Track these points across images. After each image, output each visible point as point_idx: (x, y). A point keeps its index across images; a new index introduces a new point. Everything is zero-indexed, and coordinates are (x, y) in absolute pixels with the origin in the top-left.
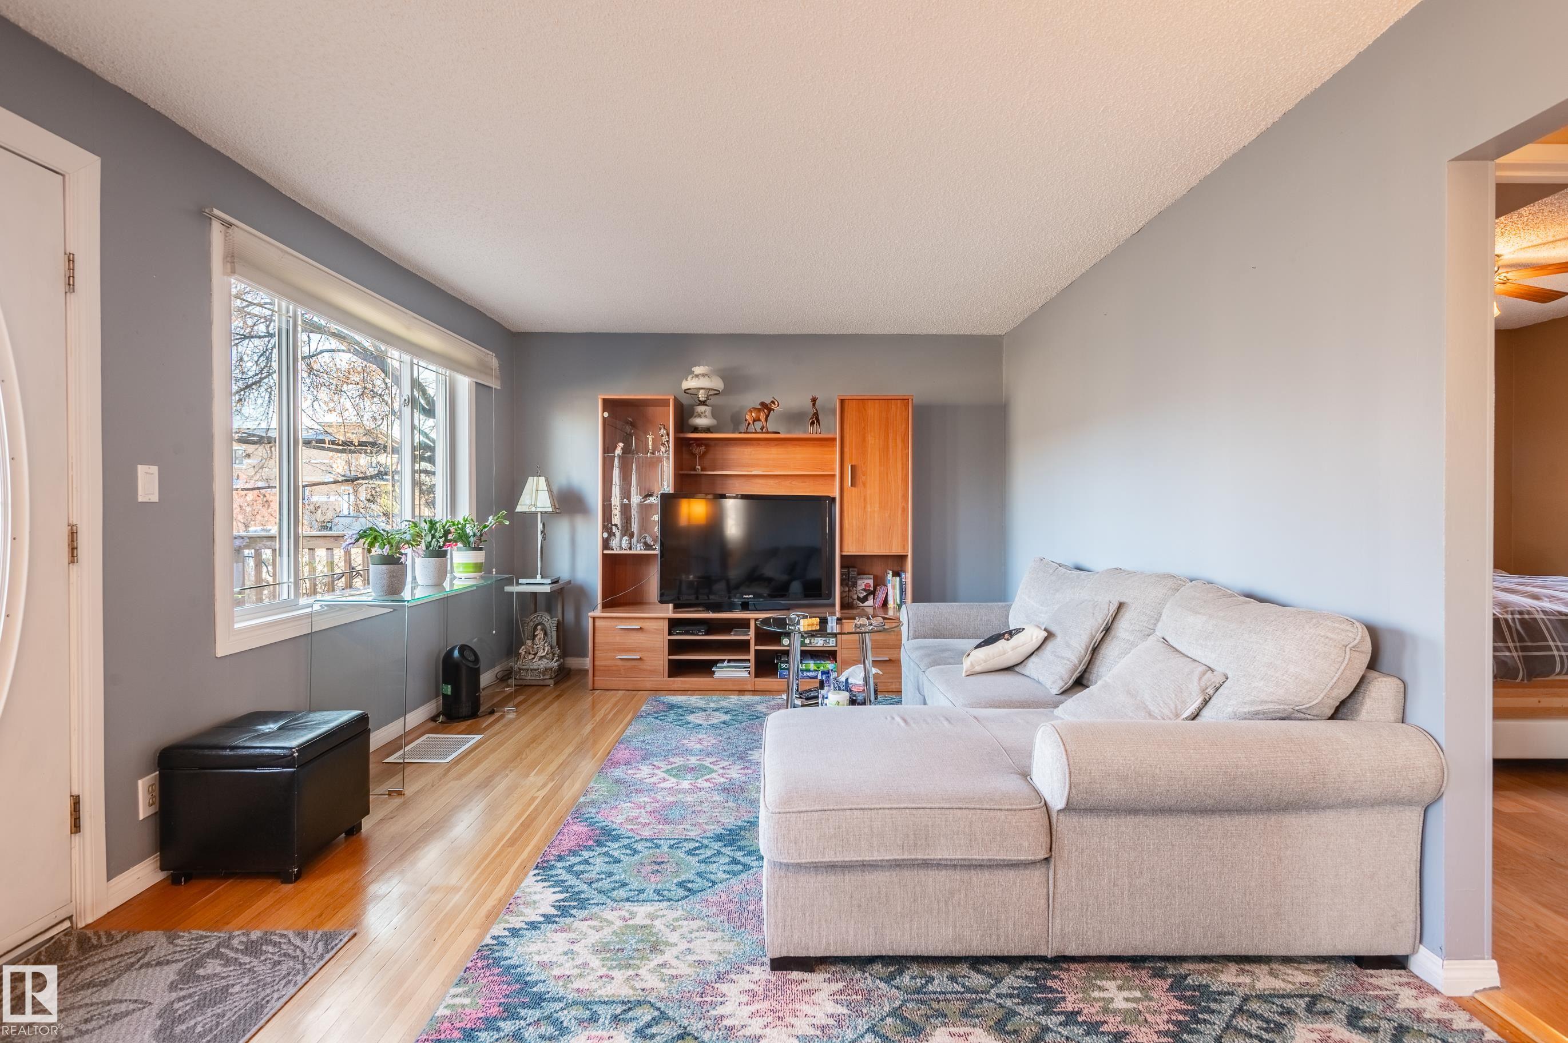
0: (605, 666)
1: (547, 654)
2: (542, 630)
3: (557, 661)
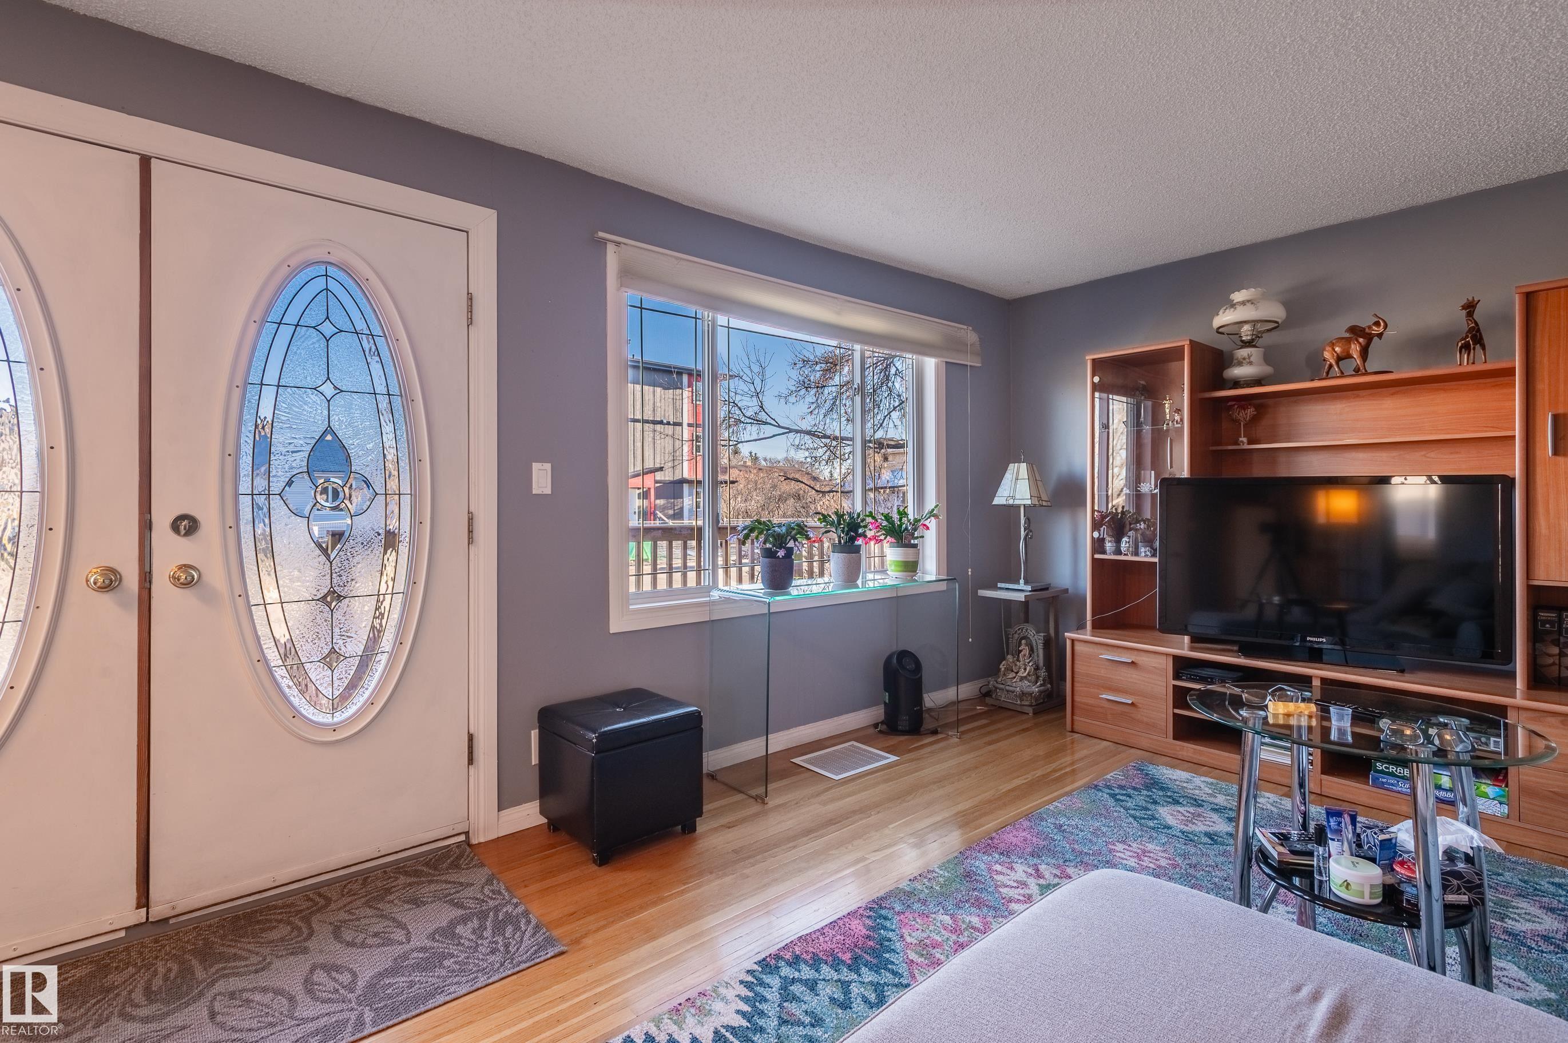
0: (1087, 704)
1: (1028, 674)
2: (1026, 645)
3: (1041, 685)
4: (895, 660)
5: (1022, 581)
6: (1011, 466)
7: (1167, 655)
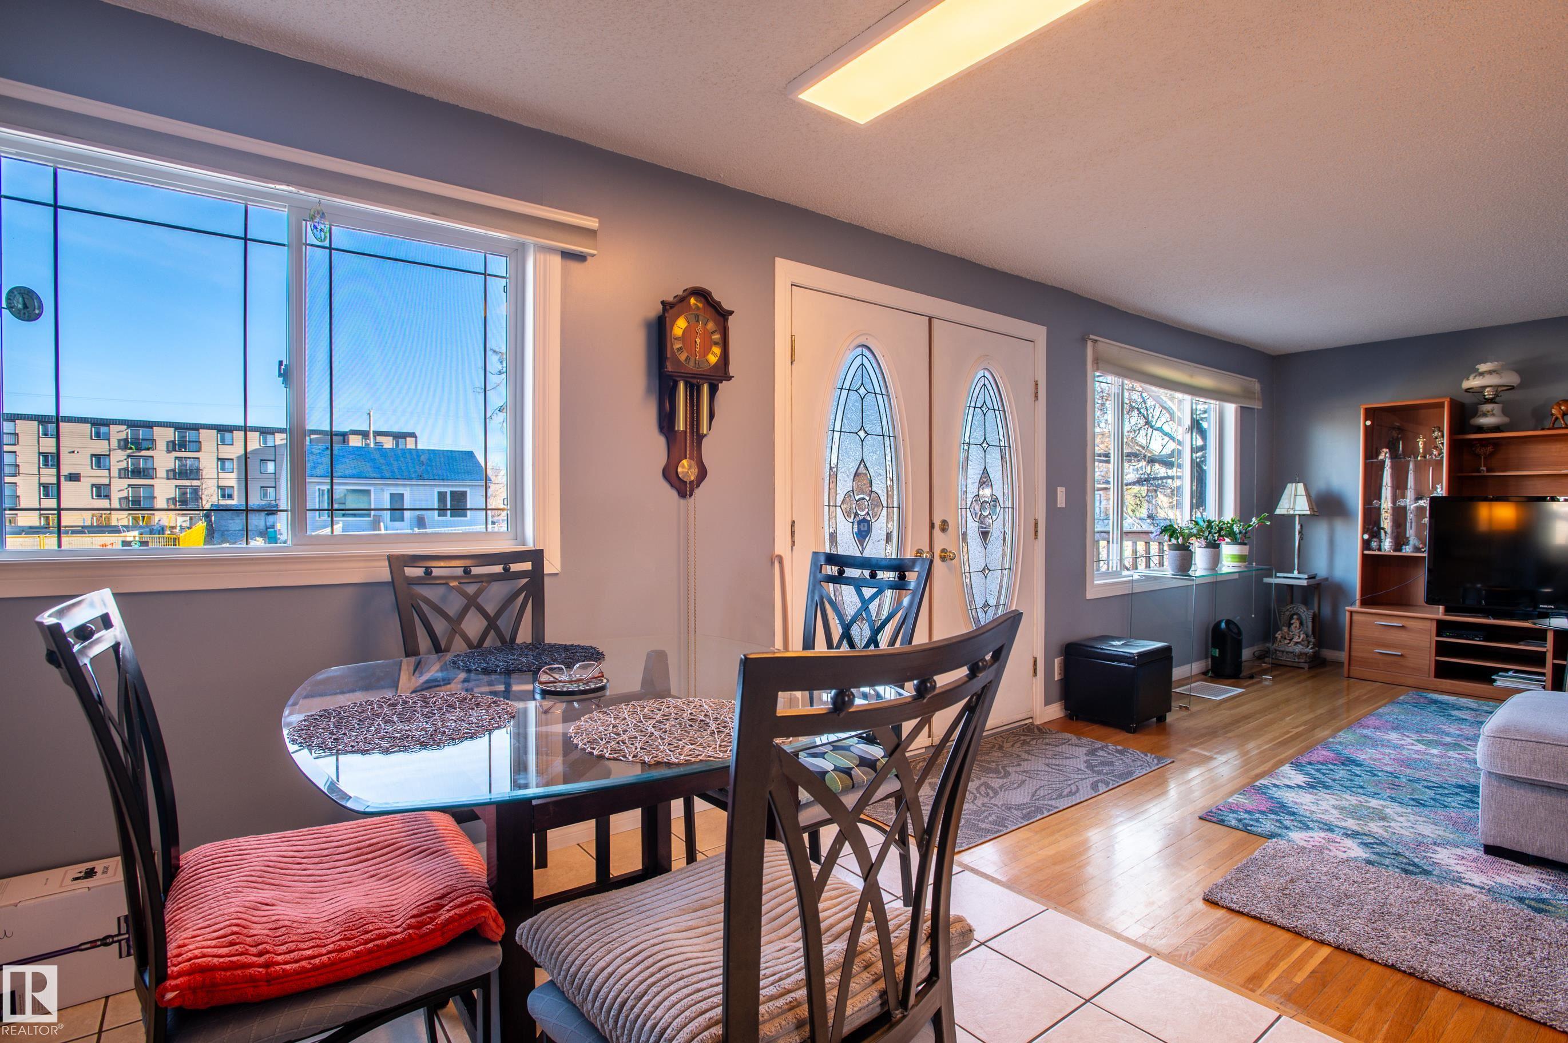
0: (1362, 658)
1: (1302, 640)
2: (1298, 619)
3: (1312, 648)
4: (1223, 625)
5: (1296, 572)
6: (1289, 485)
7: (1431, 619)
